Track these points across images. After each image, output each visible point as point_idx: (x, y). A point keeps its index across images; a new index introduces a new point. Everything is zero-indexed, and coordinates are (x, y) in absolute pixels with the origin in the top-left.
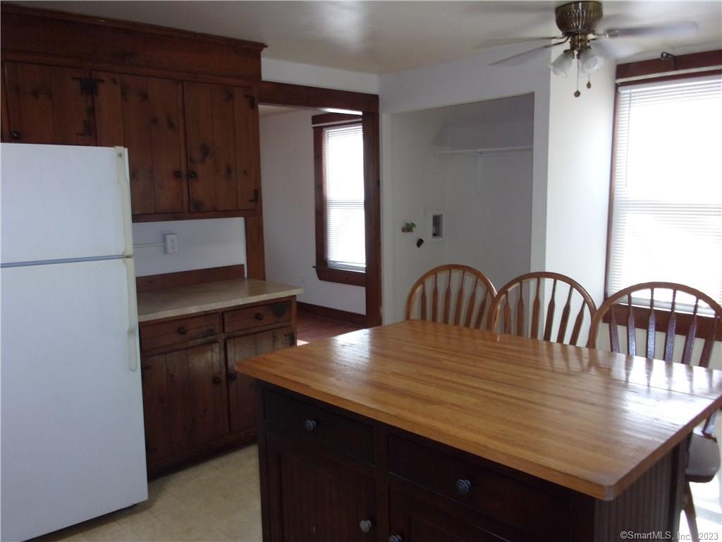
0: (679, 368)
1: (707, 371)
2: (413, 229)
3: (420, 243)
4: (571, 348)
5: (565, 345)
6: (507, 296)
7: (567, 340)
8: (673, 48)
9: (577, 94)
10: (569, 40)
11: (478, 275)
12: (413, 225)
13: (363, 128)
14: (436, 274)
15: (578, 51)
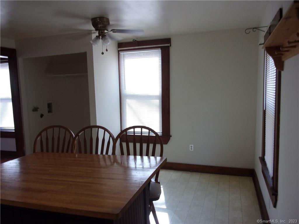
0: (145, 158)
1: (155, 158)
2: (38, 110)
3: (42, 116)
4: (106, 156)
5: (104, 155)
6: (79, 137)
7: (104, 153)
8: (137, 38)
9: (103, 53)
10: (98, 32)
11: (66, 129)
12: (38, 108)
13: (9, 64)
14: (47, 130)
15: (102, 37)
